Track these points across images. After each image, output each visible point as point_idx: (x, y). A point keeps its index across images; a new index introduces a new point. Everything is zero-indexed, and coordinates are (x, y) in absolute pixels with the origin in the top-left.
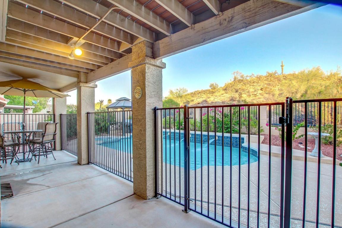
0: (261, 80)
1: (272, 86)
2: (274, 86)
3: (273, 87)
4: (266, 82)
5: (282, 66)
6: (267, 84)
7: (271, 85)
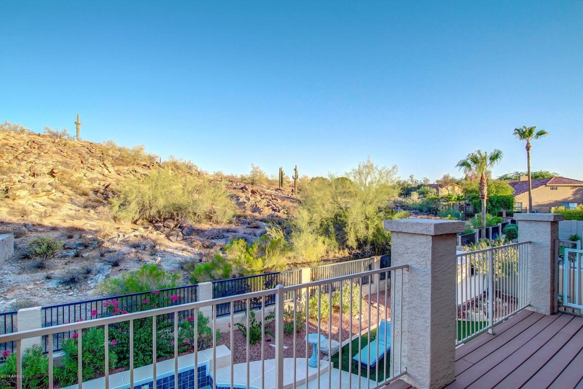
0: (45, 151)
1: (72, 168)
2: (76, 170)
3: (73, 170)
4: (59, 158)
5: (77, 124)
6: (62, 163)
7: (71, 165)
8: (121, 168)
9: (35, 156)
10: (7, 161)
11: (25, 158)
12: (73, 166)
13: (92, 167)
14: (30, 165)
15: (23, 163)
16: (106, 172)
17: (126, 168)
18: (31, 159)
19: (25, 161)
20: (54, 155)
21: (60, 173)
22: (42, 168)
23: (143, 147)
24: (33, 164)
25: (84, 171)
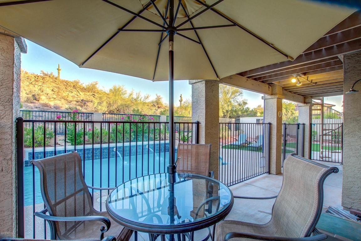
5: (58, 70)
8: (86, 93)
9: (41, 83)
10: (26, 85)
11: (37, 83)
12: (62, 89)
13: (71, 91)
14: (40, 87)
15: (36, 86)
16: (79, 95)
17: (89, 93)
18: (40, 84)
19: (37, 85)
20: (51, 83)
21: (57, 92)
22: (47, 89)
23: (97, 82)
24: (42, 87)
25: (68, 92)
